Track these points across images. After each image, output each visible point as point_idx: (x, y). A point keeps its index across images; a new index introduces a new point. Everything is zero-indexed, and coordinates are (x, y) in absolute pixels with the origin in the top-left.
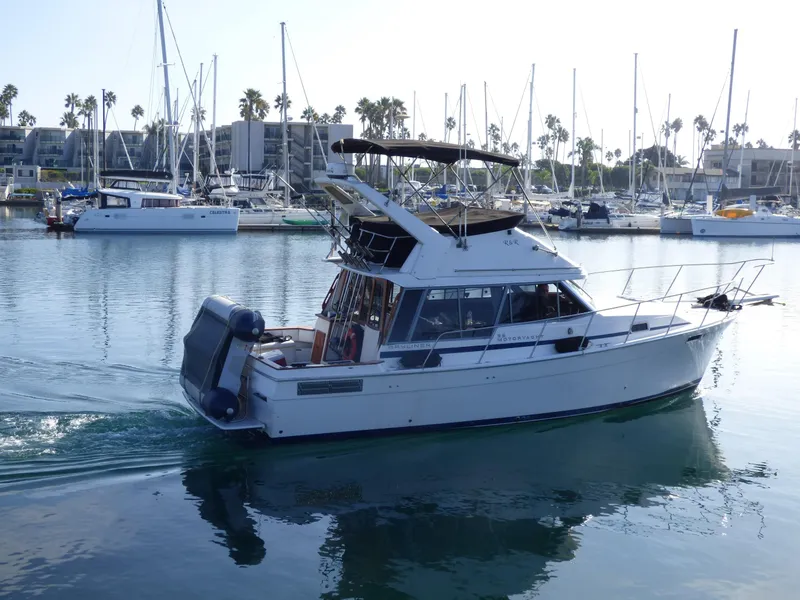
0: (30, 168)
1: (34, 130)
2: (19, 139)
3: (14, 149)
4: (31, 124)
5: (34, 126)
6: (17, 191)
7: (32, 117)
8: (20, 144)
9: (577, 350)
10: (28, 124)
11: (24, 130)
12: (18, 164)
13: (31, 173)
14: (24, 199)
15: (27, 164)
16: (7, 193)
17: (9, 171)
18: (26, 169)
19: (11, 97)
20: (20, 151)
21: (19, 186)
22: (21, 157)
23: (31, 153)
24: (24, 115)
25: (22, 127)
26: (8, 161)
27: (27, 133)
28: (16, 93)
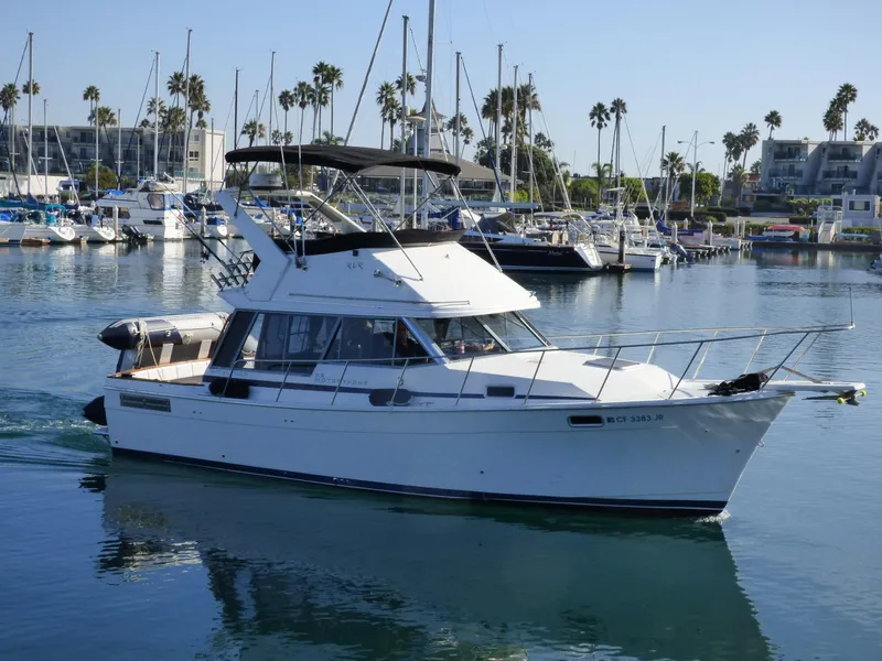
0: (865, 198)
1: (875, 146)
2: (854, 158)
3: (846, 172)
4: (871, 138)
5: (876, 141)
6: (845, 231)
7: (873, 128)
8: (855, 166)
9: (385, 405)
10: (867, 138)
11: (861, 146)
12: (850, 193)
13: (867, 206)
14: (854, 242)
15: (862, 193)
16: (832, 232)
17: (838, 203)
18: (860, 200)
19: (847, 102)
20: (854, 175)
21: (849, 224)
22: (853, 183)
23: (869, 177)
24: (863, 125)
25: (859, 142)
26: (837, 189)
27: (865, 150)
28: (854, 95)
